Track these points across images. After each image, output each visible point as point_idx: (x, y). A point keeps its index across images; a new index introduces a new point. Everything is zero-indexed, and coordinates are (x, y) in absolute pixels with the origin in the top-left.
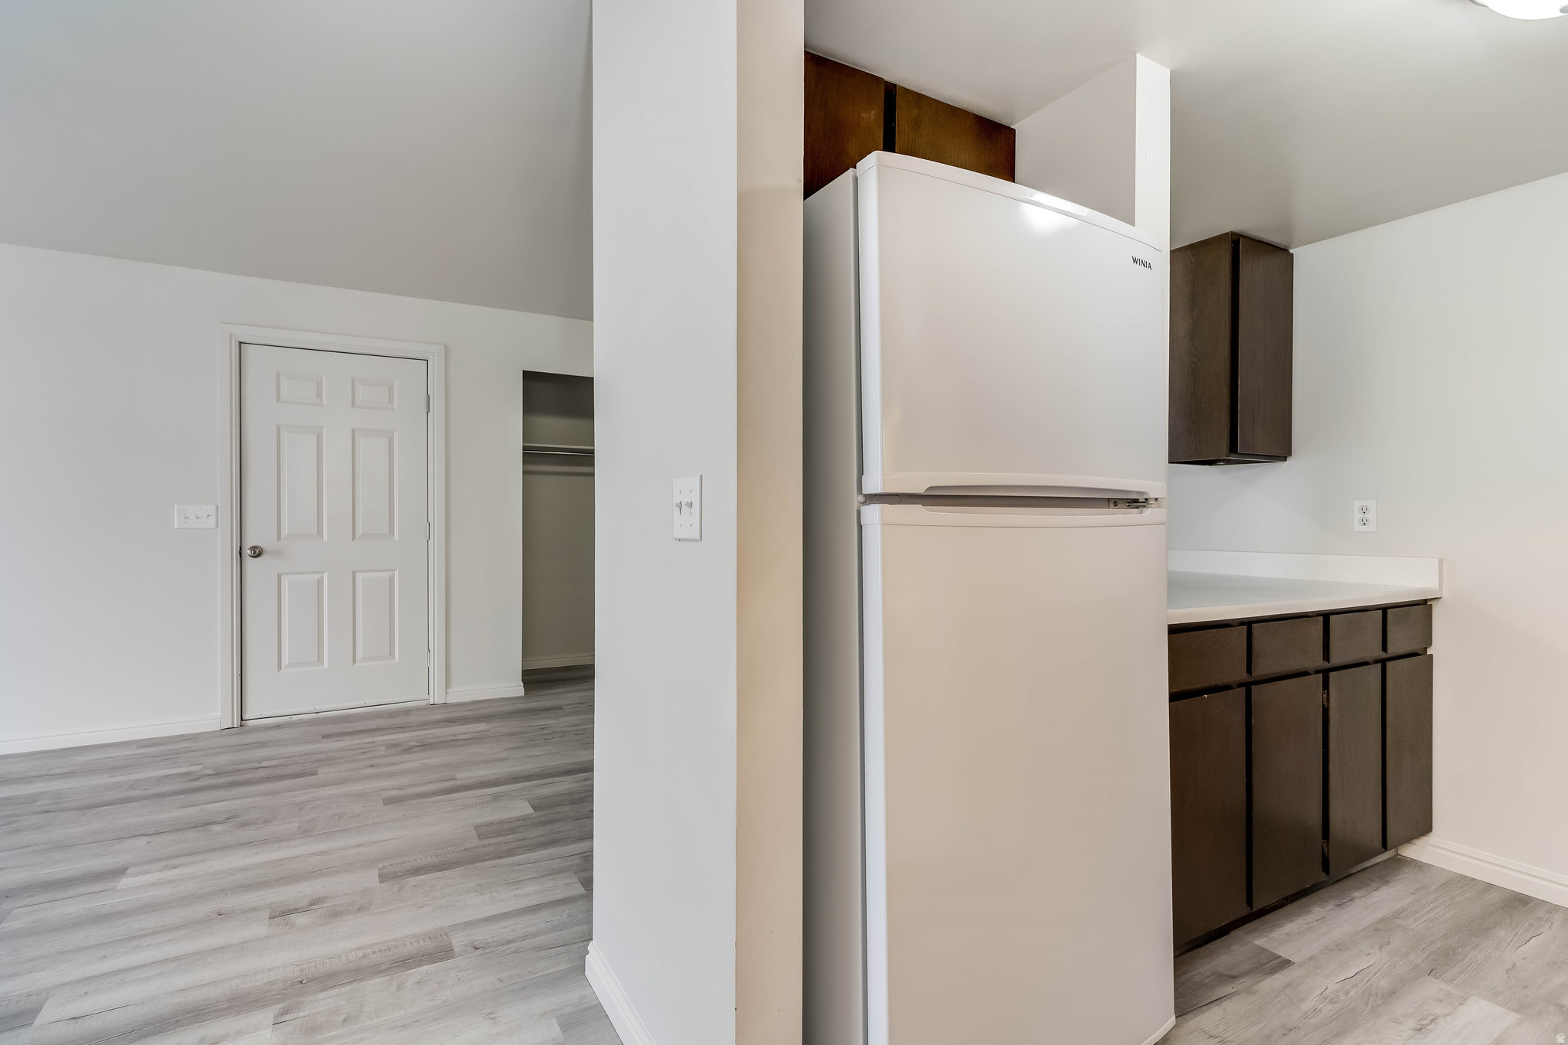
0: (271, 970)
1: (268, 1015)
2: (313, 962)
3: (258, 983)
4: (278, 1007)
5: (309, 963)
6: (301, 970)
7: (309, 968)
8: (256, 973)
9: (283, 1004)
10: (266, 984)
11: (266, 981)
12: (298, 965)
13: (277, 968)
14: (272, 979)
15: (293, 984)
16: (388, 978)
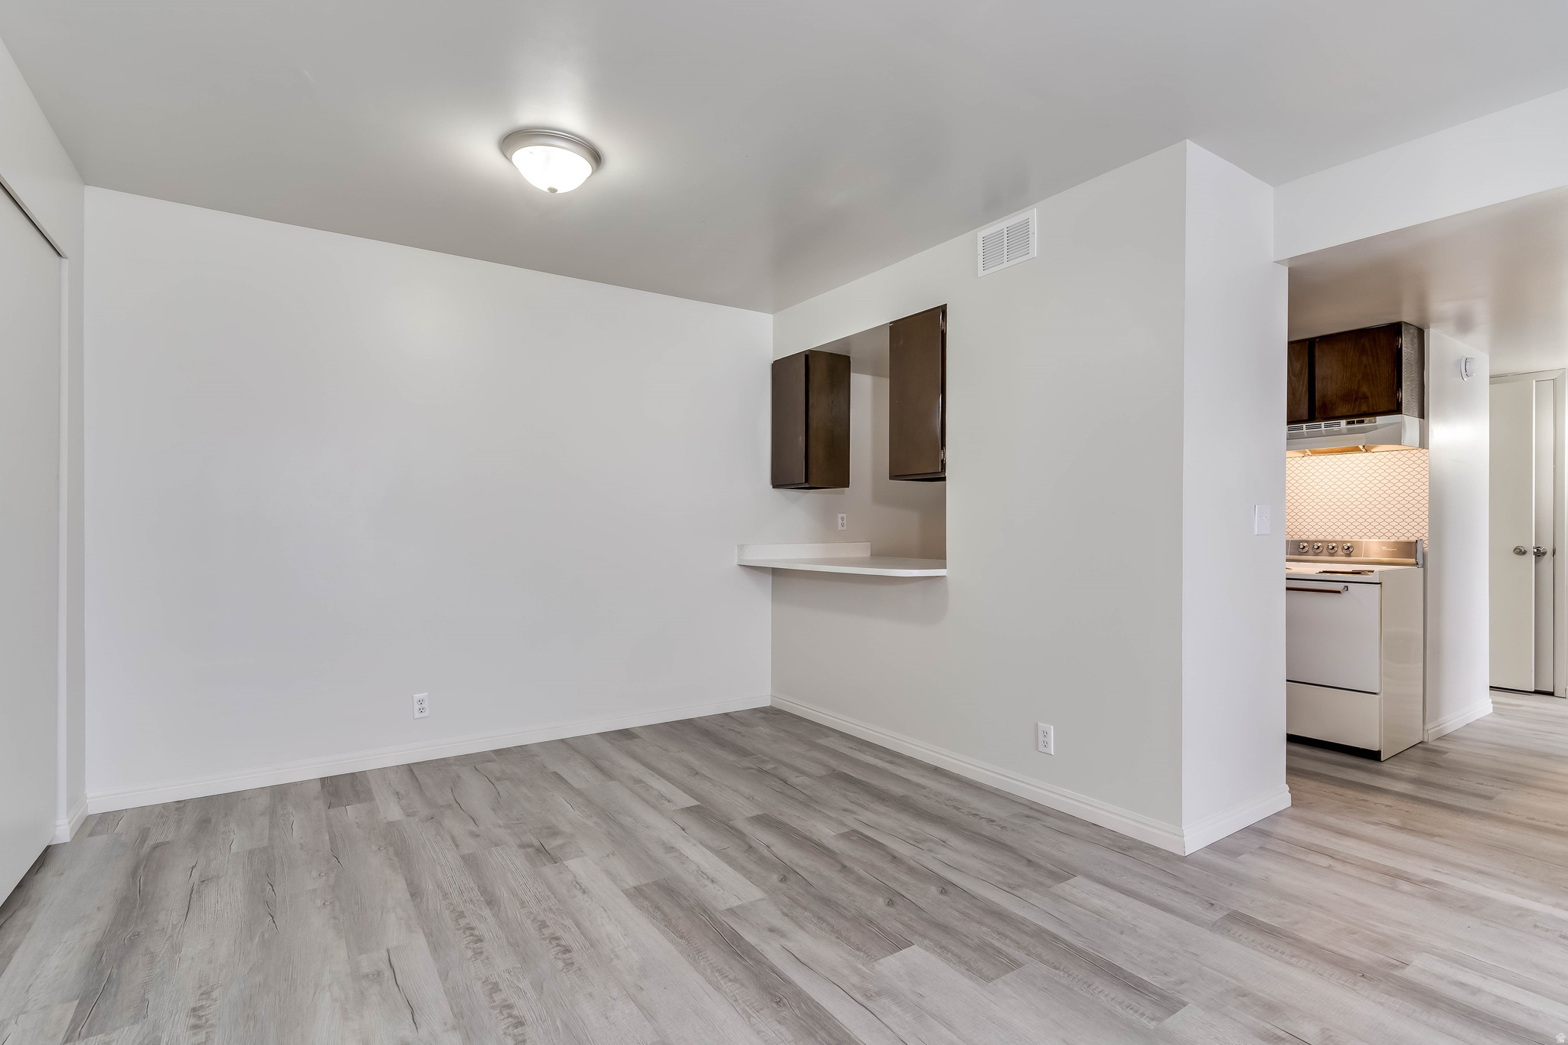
0: (1381, 1004)
1: (1407, 973)
2: (1339, 983)
3: (1401, 1002)
4: (1396, 973)
5: (1343, 985)
6: (1355, 984)
7: (1346, 981)
8: (1397, 1011)
9: (1391, 972)
10: (1394, 996)
11: (1393, 999)
12: (1354, 990)
13: (1374, 1002)
14: (1386, 996)
15: (1371, 979)
16: (1295, 933)
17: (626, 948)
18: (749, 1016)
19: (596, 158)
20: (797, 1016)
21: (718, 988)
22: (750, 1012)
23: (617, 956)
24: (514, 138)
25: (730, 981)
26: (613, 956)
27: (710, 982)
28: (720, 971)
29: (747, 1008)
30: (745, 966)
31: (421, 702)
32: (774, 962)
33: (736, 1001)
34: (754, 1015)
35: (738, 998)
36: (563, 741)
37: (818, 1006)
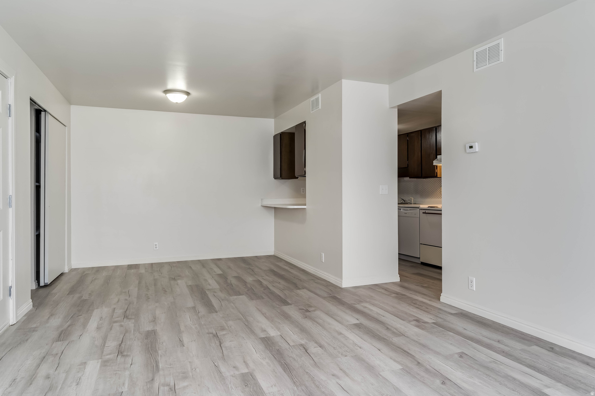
19: (188, 94)
24: (167, 91)
31: (156, 245)
36: (199, 260)
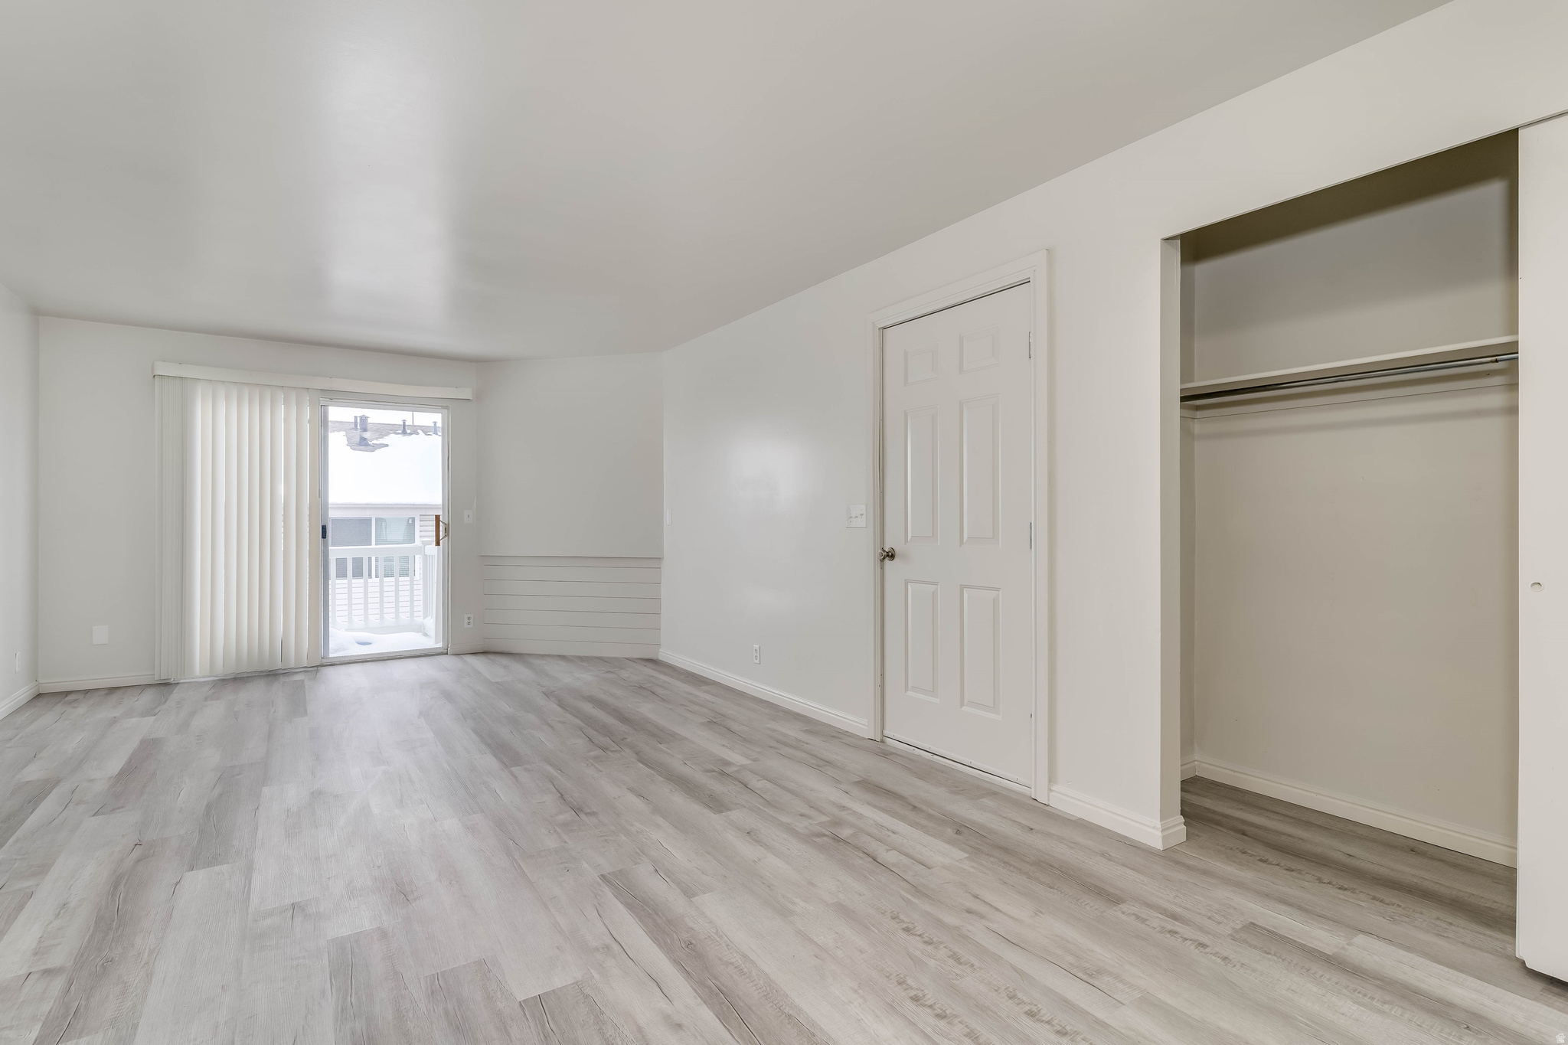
17: (850, 1002)
18: (717, 933)
20: (676, 933)
21: (744, 956)
22: (716, 937)
23: (856, 991)
25: (732, 964)
26: (860, 991)
27: (753, 962)
28: (743, 973)
29: (718, 939)
30: (716, 979)
32: (686, 983)
33: (727, 945)
34: (713, 934)
35: (725, 948)
37: (656, 940)
